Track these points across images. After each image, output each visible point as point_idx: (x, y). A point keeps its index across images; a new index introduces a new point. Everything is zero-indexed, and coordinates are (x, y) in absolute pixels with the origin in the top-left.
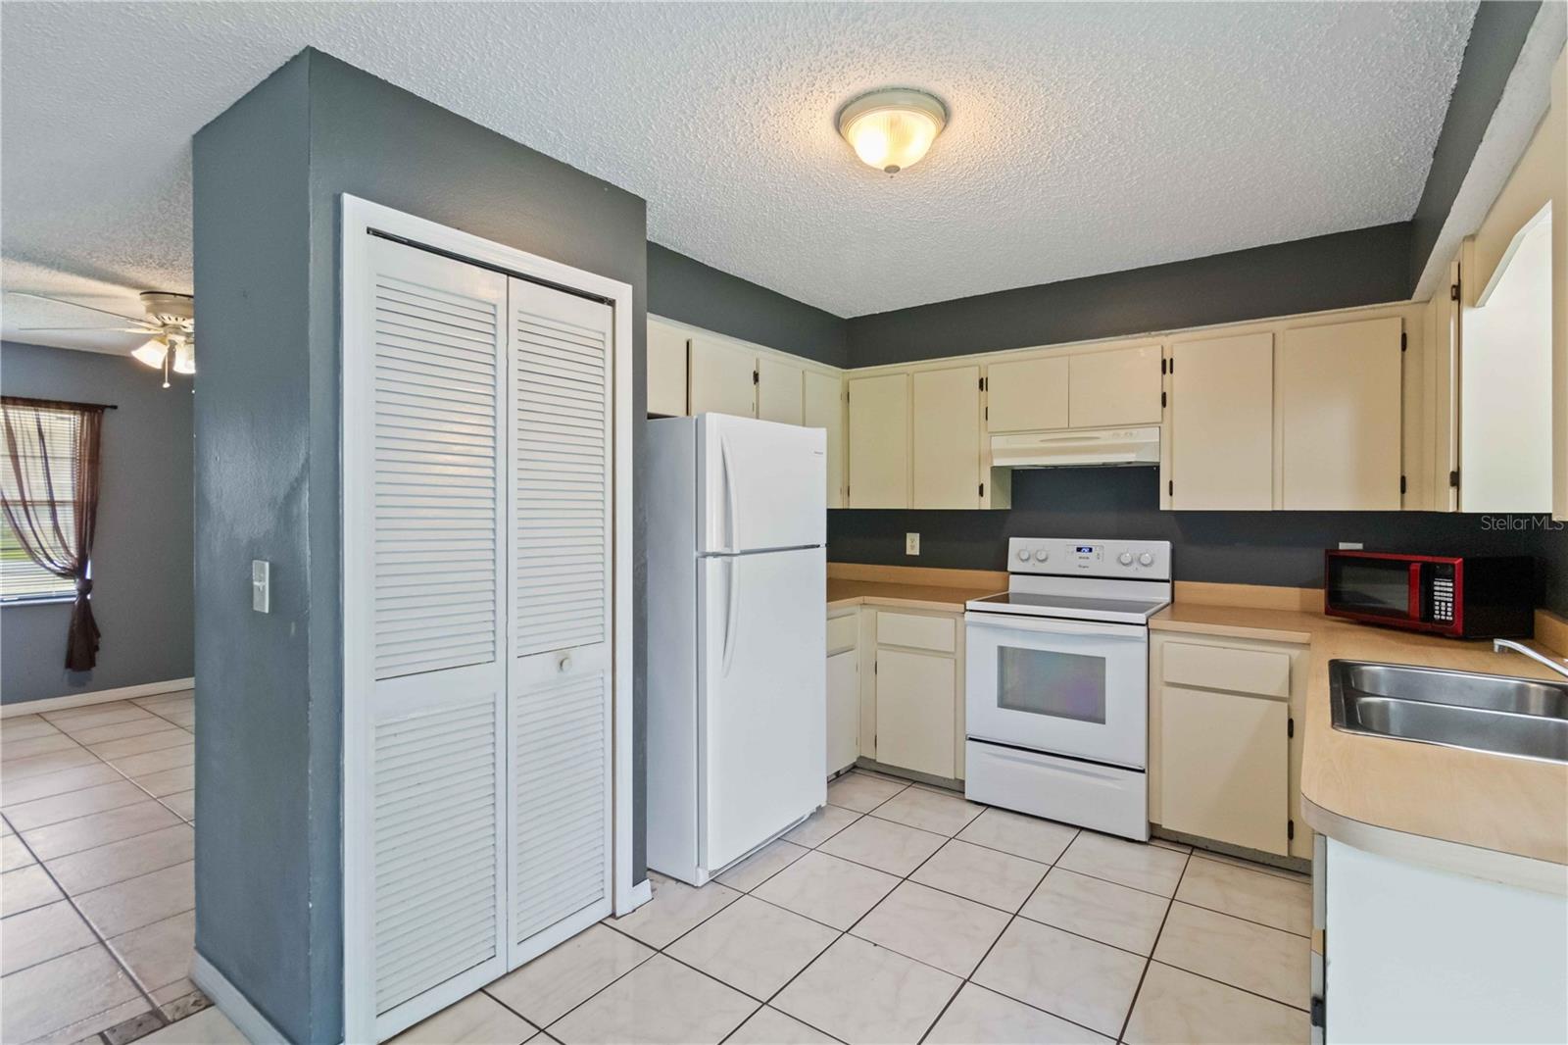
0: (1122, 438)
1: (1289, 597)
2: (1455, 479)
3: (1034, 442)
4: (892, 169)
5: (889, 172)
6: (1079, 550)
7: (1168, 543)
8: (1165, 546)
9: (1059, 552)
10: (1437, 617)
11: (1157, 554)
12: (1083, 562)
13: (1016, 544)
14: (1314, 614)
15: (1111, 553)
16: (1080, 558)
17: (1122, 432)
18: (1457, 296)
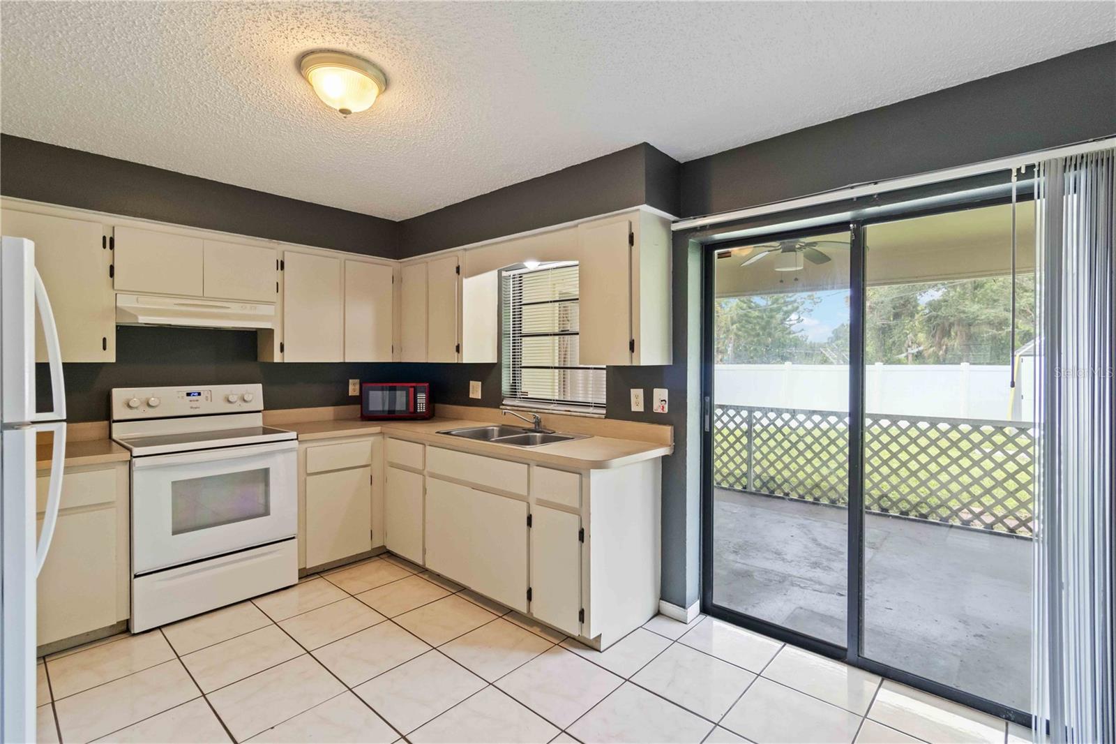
0: (248, 310)
1: (327, 412)
2: (458, 349)
3: (168, 304)
4: (345, 112)
5: (343, 113)
6: (189, 394)
7: (261, 385)
8: (258, 388)
9: (170, 398)
10: (418, 411)
11: (254, 393)
12: (194, 404)
13: (119, 395)
14: (354, 419)
15: (216, 395)
16: (191, 401)
17: (248, 305)
18: (458, 272)
